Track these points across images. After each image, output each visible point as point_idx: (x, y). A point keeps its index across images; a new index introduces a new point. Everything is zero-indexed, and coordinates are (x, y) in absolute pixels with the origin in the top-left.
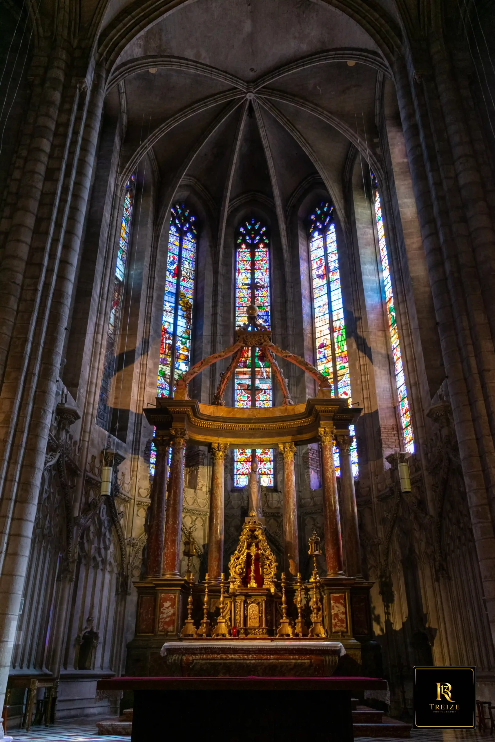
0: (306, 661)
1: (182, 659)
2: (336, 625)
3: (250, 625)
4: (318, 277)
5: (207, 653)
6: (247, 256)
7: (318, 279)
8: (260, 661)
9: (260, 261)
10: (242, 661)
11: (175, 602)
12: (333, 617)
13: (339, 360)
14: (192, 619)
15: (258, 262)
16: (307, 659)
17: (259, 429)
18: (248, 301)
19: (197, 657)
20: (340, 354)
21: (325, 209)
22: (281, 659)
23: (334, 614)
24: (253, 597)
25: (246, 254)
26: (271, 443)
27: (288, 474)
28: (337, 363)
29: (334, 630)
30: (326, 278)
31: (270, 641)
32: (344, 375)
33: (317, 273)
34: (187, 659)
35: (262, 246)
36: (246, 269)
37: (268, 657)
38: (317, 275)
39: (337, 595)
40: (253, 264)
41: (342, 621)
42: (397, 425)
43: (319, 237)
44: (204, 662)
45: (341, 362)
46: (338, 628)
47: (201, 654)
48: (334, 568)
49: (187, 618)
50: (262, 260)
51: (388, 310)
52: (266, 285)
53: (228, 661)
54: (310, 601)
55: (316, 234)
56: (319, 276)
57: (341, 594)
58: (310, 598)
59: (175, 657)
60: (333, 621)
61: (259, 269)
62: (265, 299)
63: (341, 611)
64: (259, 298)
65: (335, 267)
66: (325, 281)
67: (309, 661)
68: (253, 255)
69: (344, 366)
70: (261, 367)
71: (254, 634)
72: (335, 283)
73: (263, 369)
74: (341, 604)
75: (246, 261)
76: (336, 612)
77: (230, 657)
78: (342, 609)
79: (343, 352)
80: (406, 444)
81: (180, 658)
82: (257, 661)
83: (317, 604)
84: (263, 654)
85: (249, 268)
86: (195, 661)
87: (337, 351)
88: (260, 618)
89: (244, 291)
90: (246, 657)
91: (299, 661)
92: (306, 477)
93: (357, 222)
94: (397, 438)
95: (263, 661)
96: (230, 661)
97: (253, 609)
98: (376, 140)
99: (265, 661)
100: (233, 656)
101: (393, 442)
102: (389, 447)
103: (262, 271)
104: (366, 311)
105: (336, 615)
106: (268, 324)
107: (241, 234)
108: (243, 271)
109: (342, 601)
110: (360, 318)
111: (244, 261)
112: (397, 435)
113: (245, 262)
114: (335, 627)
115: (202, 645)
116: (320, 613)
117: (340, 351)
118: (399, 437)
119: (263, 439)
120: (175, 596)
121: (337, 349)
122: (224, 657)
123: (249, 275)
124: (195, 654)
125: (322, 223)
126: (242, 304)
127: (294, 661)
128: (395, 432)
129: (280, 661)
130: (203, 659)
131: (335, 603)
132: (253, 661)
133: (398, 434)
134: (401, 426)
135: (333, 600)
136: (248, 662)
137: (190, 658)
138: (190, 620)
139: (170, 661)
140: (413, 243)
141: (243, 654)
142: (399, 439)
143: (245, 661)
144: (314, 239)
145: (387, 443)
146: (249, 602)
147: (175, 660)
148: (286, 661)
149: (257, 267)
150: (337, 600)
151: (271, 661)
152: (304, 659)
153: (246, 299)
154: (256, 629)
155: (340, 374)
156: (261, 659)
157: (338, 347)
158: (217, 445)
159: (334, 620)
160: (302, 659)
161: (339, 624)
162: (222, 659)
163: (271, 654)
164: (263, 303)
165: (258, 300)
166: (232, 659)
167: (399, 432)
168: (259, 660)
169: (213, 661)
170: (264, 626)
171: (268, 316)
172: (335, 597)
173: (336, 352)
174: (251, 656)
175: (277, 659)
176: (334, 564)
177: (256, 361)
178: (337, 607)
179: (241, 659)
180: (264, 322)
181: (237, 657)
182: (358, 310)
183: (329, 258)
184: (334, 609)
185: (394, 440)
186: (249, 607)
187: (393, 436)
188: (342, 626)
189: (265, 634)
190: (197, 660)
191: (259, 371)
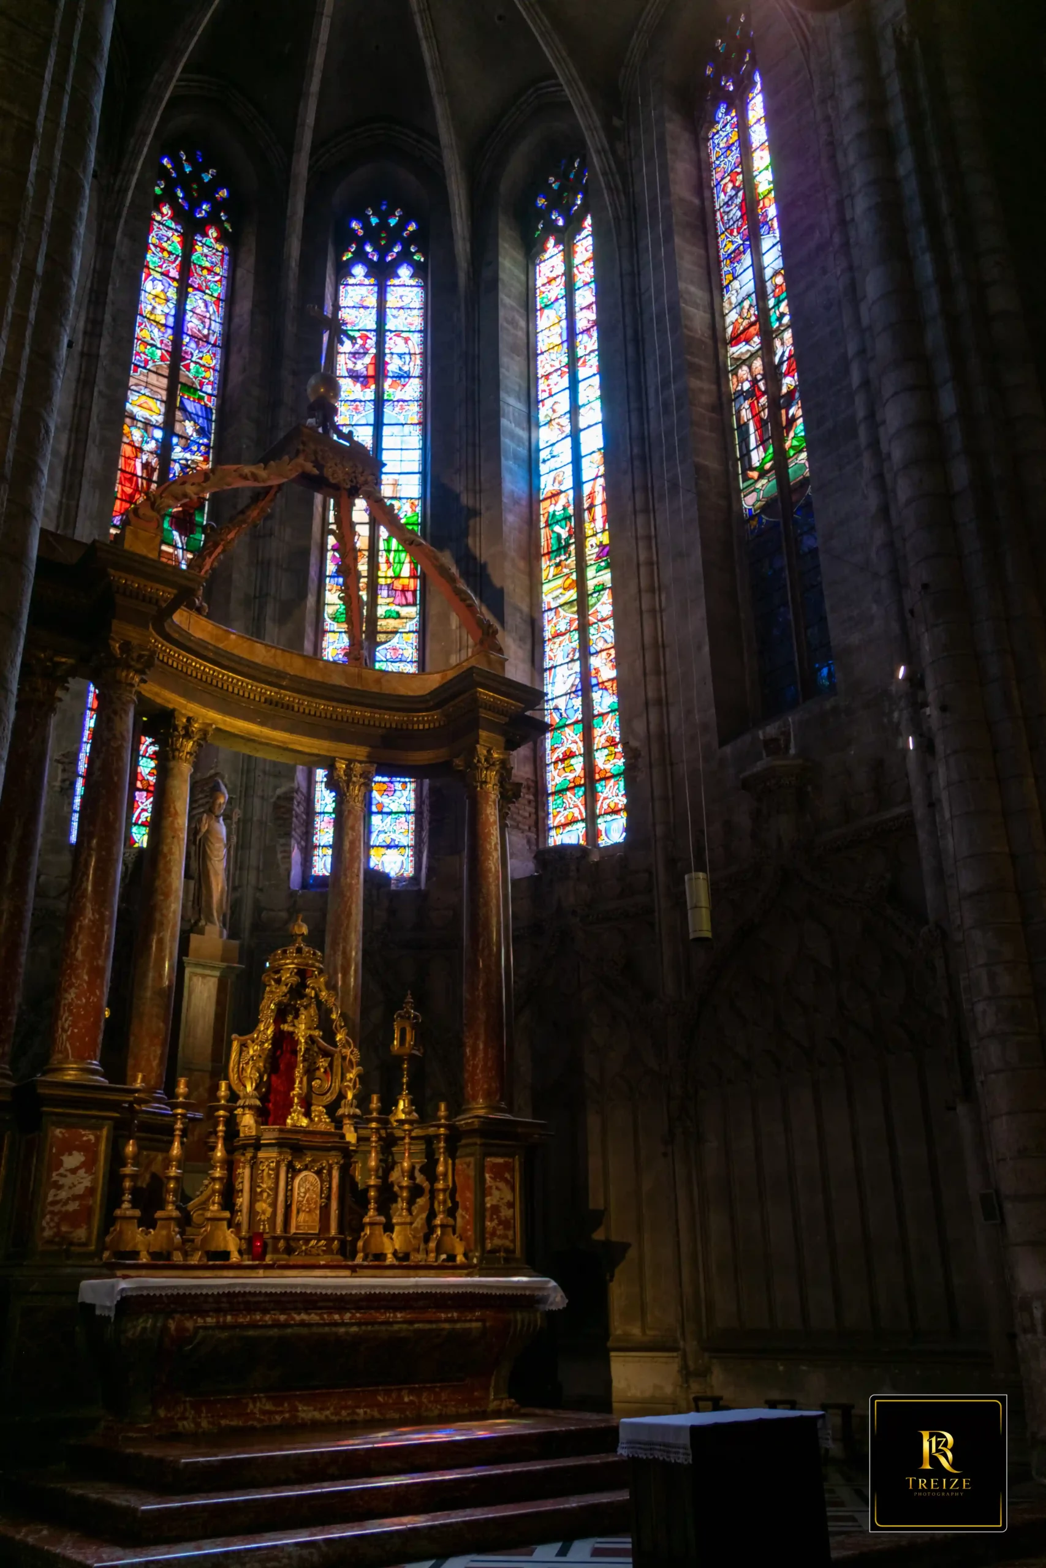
0: (474, 1325)
1: (165, 1328)
2: (493, 1234)
3: (297, 1228)
4: (350, 377)
5: (234, 1310)
6: (174, 244)
7: (349, 380)
8: (369, 1328)
9: (205, 272)
10: (327, 1329)
11: (96, 1154)
12: (488, 1214)
13: (385, 593)
14: (134, 1207)
15: (199, 270)
16: (477, 1320)
17: (288, 707)
18: (162, 358)
19: (209, 1320)
20: (389, 581)
21: (393, 222)
22: (419, 1322)
23: (492, 1206)
24: (309, 1153)
25: (170, 234)
26: (315, 751)
27: (352, 843)
28: (380, 601)
29: (489, 1246)
30: (373, 387)
31: (347, 1273)
32: (396, 632)
33: (350, 366)
34: (181, 1329)
35: (215, 235)
36: (166, 274)
37: (390, 1315)
38: (349, 371)
39: (500, 1160)
40: (186, 268)
41: (506, 1224)
42: (536, 782)
43: (367, 282)
44: (225, 1335)
45: (391, 600)
46: (497, 1241)
47: (218, 1311)
48: (488, 1095)
49: (118, 1204)
50: (210, 271)
51: (543, 519)
52: (212, 339)
53: (289, 1331)
54: (392, 1168)
55: (359, 271)
56: (354, 376)
57: (507, 1159)
58: (394, 1163)
59: (145, 1323)
60: (488, 1223)
61: (199, 289)
62: (207, 375)
63: (505, 1201)
64: (192, 365)
65: (400, 369)
66: (370, 394)
67: (479, 1324)
68: (188, 247)
69: (398, 613)
70: (175, 547)
71: (307, 1253)
72: (397, 409)
73: (180, 551)
74: (506, 1181)
75: (170, 253)
76: (495, 1202)
77: (298, 1318)
78: (509, 1197)
79: (398, 577)
80: (551, 829)
81: (159, 1324)
82: (363, 1328)
83: (412, 1177)
84: (377, 1309)
85: (174, 273)
86: (201, 1333)
87: (383, 570)
88: (325, 1210)
89: (156, 331)
90: (337, 1317)
91: (458, 1326)
92: (279, 856)
93: (500, 286)
94: (533, 811)
95: (376, 1327)
96: (297, 1330)
97: (306, 1185)
98: (616, 122)
99: (383, 1328)
100: (304, 1317)
101: (525, 818)
102: (517, 827)
103: (206, 297)
104: (501, 501)
105: (495, 1209)
106: (206, 441)
107: (163, 173)
108: (158, 276)
109: (507, 1175)
110: (474, 513)
111: (163, 250)
112: (533, 804)
113: (165, 254)
114: (492, 1239)
115: (230, 1285)
116: (421, 1201)
117: (390, 573)
118: (536, 808)
119: (294, 737)
120: (98, 1138)
121: (383, 567)
122: (283, 1318)
123: (172, 294)
124: (203, 1313)
125: (383, 252)
126: (146, 362)
127: (447, 1326)
128: (531, 797)
129: (416, 1326)
130: (224, 1327)
131: (494, 1179)
132: (354, 1329)
133: (536, 801)
134: (545, 788)
135: (491, 1171)
136: (342, 1330)
137: (189, 1325)
138: (126, 1208)
139: (130, 1334)
140: (701, 390)
141: (331, 1310)
142: (536, 813)
143: (334, 1329)
144: (351, 281)
145: (515, 816)
146: (298, 1166)
147: (144, 1329)
148: (428, 1326)
149: (196, 281)
150: (498, 1175)
151: (396, 1327)
152: (471, 1321)
153: (159, 353)
154: (310, 1240)
155: (384, 629)
156: (373, 1324)
157: (388, 561)
158: (184, 720)
159: (492, 1220)
160: (466, 1321)
161: (500, 1231)
162: (277, 1325)
163: (395, 1309)
164: (201, 384)
165: (187, 367)
166: (303, 1324)
167: (539, 799)
168: (366, 1324)
169: (251, 1333)
170: (333, 1232)
171: (209, 420)
172: (495, 1165)
173: (380, 574)
174: (348, 1315)
175: (411, 1322)
176: (494, 1085)
177: (166, 525)
178: (497, 1188)
179: (325, 1325)
180: (197, 431)
181: (314, 1318)
182: (475, 492)
183: (389, 344)
184: (491, 1195)
185: (527, 814)
186: (297, 1181)
187: (526, 802)
188: (505, 1237)
189: (337, 1254)
190: (205, 1328)
191: (171, 554)
